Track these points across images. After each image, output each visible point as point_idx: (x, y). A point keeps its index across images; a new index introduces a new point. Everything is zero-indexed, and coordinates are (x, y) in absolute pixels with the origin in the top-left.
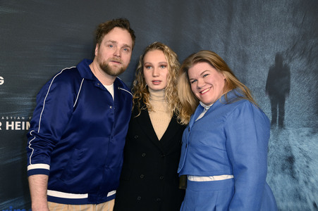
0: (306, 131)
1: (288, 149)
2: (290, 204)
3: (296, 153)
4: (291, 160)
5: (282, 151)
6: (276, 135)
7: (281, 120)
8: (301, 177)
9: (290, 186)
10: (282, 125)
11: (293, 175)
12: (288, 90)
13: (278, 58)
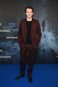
0: (48, 32)
1: (45, 34)
2: (45, 42)
3: (46, 35)
4: (45, 36)
5: (44, 35)
6: (43, 32)
7: (44, 30)
8: (47, 38)
9: (45, 40)
10: (44, 31)
11: (45, 38)
12: (45, 25)
13: (44, 20)
